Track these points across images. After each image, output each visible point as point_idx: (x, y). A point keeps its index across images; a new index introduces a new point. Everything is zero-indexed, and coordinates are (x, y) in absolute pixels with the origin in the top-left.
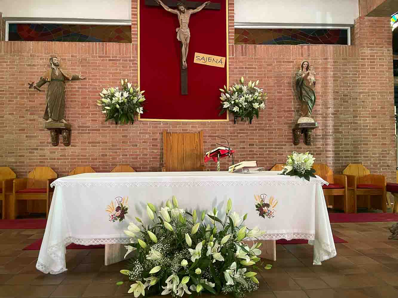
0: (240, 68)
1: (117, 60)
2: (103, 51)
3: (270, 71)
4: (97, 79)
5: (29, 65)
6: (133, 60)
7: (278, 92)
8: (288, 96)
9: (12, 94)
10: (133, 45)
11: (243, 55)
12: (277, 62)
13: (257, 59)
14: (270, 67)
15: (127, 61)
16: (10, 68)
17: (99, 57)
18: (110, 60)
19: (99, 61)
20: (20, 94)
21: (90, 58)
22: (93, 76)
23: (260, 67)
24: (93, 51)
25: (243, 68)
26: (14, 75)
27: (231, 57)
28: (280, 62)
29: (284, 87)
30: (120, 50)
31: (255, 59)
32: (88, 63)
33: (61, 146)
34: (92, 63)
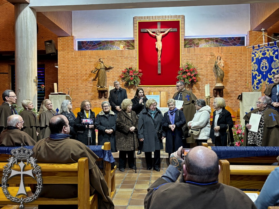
0: (187, 59)
1: (128, 58)
2: (121, 54)
3: (202, 60)
4: (119, 67)
5: (89, 62)
6: (136, 58)
7: (206, 71)
8: (211, 72)
9: (82, 75)
10: (135, 50)
11: (188, 53)
12: (206, 56)
13: (195, 54)
14: (202, 59)
15: (132, 58)
16: (80, 63)
17: (120, 57)
18: (124, 58)
19: (120, 59)
20: (85, 75)
21: (115, 57)
22: (117, 66)
23: (197, 59)
24: (117, 54)
25: (188, 59)
26: (82, 66)
27: (182, 54)
28: (207, 56)
29: (209, 68)
30: (129, 53)
31: (194, 55)
32: (115, 59)
33: (103, 98)
34: (117, 60)
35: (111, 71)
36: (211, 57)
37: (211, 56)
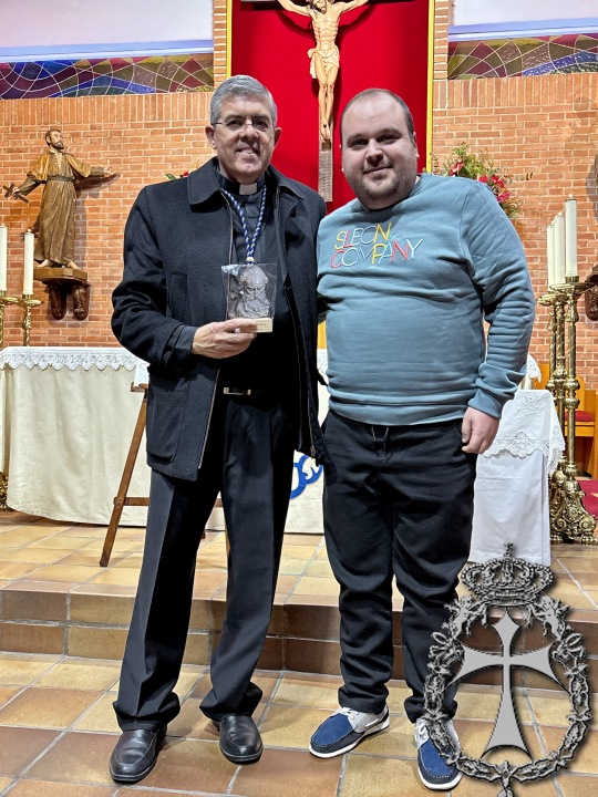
0: (459, 136)
1: (184, 131)
2: (154, 112)
3: (535, 140)
4: (141, 174)
7: (552, 192)
11: (467, 105)
12: (552, 117)
13: (502, 111)
14: (534, 131)
17: (147, 125)
18: (167, 132)
19: (145, 134)
21: (126, 128)
22: (133, 168)
23: (510, 131)
24: (133, 116)
25: (466, 135)
27: (439, 109)
28: (561, 116)
29: (568, 177)
30: (189, 109)
31: (497, 111)
32: (124, 140)
33: (69, 319)
34: (132, 140)
35: (105, 195)
36: (578, 122)
37: (580, 115)
